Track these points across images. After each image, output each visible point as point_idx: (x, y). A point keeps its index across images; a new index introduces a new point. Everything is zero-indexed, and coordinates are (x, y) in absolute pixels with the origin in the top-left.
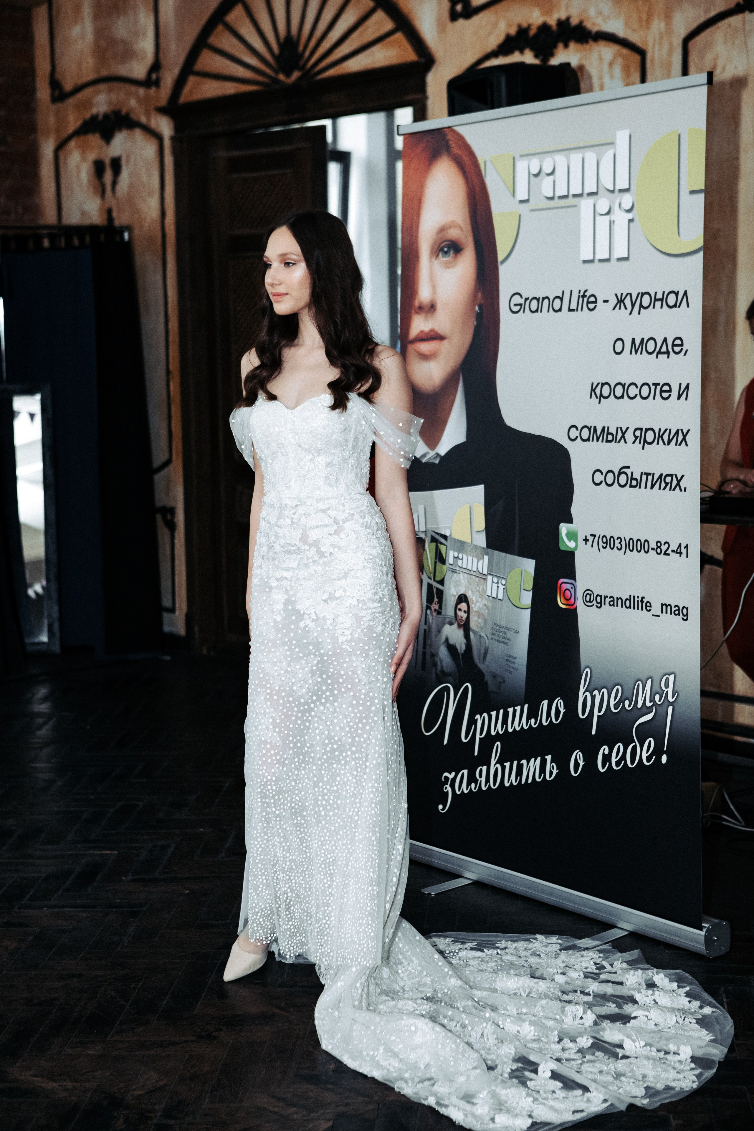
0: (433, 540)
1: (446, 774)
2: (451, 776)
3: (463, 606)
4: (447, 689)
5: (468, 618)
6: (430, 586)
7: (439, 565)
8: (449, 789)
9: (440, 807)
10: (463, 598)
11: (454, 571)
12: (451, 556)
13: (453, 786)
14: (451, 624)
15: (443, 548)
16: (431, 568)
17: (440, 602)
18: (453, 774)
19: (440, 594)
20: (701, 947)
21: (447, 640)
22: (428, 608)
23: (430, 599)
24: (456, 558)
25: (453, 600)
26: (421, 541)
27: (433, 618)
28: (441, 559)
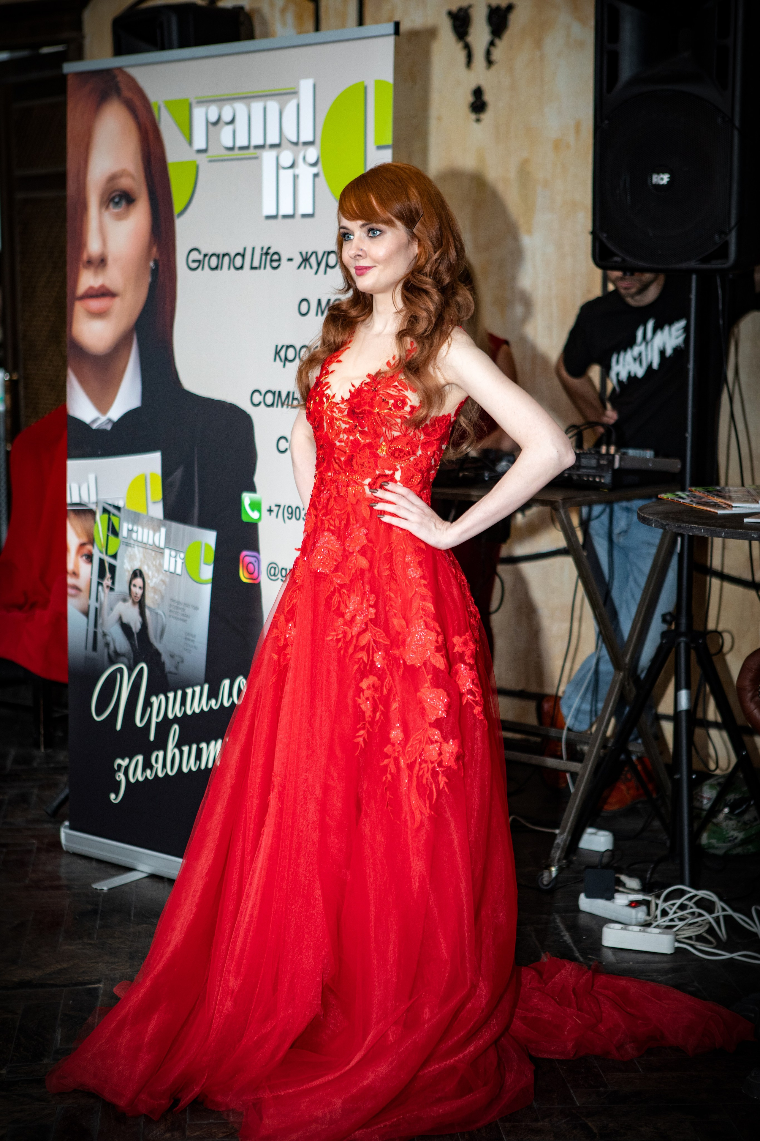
0: (105, 511)
1: (119, 761)
2: (124, 763)
3: (138, 581)
4: (120, 670)
5: (143, 595)
6: (102, 562)
7: (112, 538)
8: (122, 777)
9: (113, 796)
10: (137, 574)
11: (128, 545)
12: (125, 528)
13: (126, 774)
14: (125, 600)
15: (115, 520)
16: (103, 541)
17: (113, 578)
18: (127, 761)
19: (113, 569)
21: (120, 618)
22: (99, 584)
23: (102, 575)
24: (130, 531)
25: (128, 576)
26: (92, 513)
27: (105, 595)
28: (114, 531)
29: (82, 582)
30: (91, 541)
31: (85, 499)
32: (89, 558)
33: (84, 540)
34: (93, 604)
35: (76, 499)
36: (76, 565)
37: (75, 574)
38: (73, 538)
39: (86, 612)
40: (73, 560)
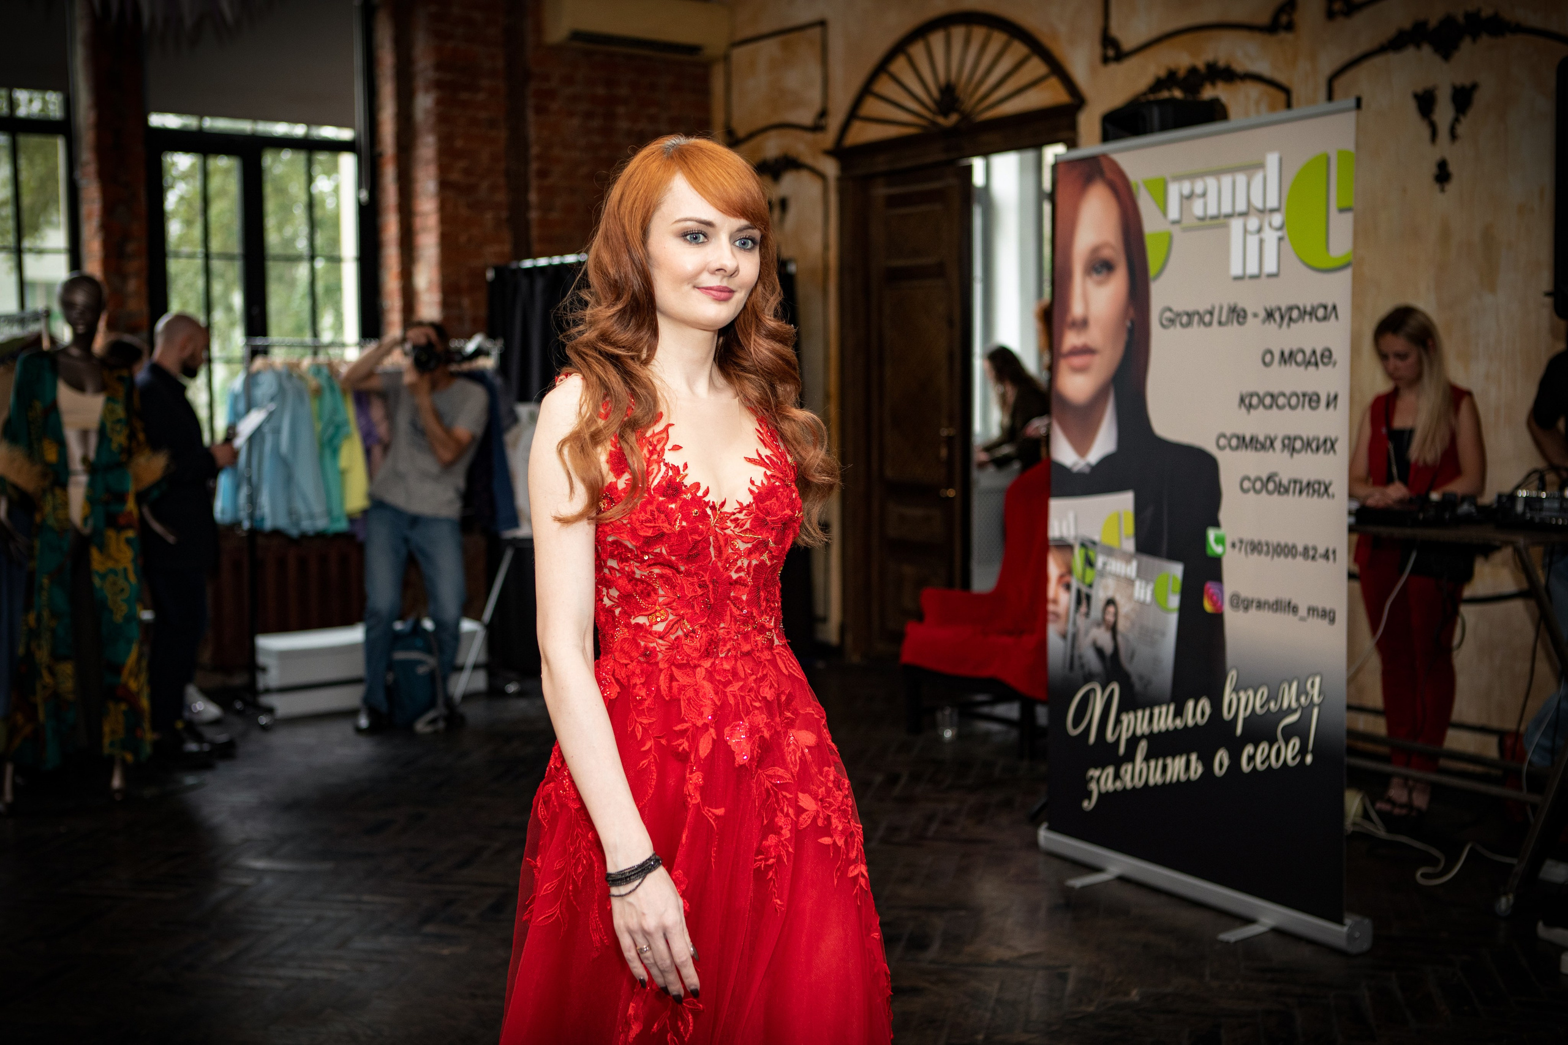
0: (1083, 545)
1: (1092, 772)
2: (1097, 773)
3: (1111, 609)
4: (1093, 690)
5: (1115, 622)
6: (1079, 592)
7: (1088, 569)
8: (1093, 788)
9: (1085, 804)
10: (1110, 602)
11: (1102, 576)
12: (1100, 561)
13: (1097, 786)
14: (1099, 626)
15: (1091, 554)
16: (1080, 572)
18: (1099, 771)
19: (1088, 598)
20: (1341, 943)
21: (1094, 642)
23: (1079, 602)
24: (1105, 564)
25: (1102, 604)
26: (1071, 547)
27: (1081, 621)
28: (1089, 563)
29: (1061, 609)
30: (1069, 571)
32: (1068, 587)
33: (1063, 571)
36: (1057, 594)
37: (1055, 602)
38: (1054, 570)
39: (1064, 636)
40: (1053, 589)
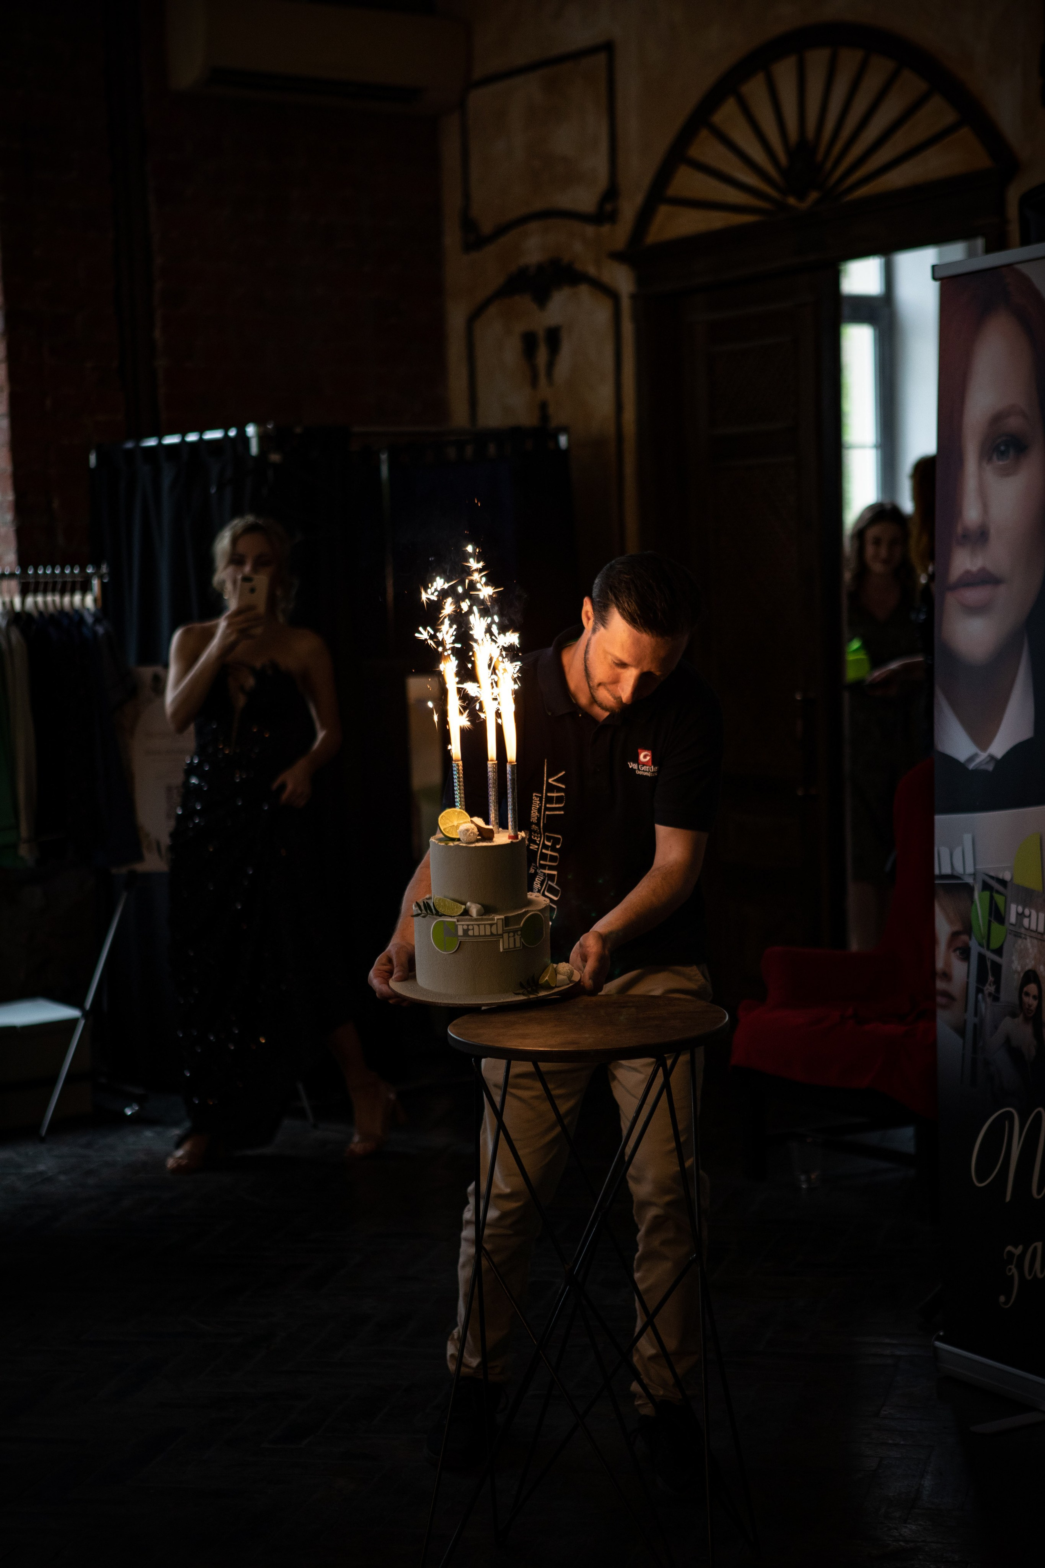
0: (986, 886)
1: (1010, 1248)
2: (1018, 1251)
3: (1032, 988)
4: (1010, 1116)
5: (1039, 1006)
6: (981, 958)
7: (995, 926)
8: (1014, 1271)
9: (1002, 1299)
10: (1030, 976)
11: (1017, 935)
12: (1014, 910)
13: (1020, 1267)
14: (1014, 1015)
15: (1000, 900)
16: (984, 930)
17: (997, 983)
18: (1021, 1247)
19: (997, 968)
21: (1008, 1040)
22: (979, 990)
23: (982, 979)
24: (1020, 916)
25: (1017, 980)
26: (968, 889)
27: (986, 1008)
28: (997, 915)
29: (955, 987)
30: (968, 929)
31: (959, 869)
32: (965, 953)
33: (957, 927)
34: (971, 1019)
35: (946, 870)
36: (948, 964)
37: (947, 976)
38: (943, 927)
39: (961, 1031)
40: (943, 956)
